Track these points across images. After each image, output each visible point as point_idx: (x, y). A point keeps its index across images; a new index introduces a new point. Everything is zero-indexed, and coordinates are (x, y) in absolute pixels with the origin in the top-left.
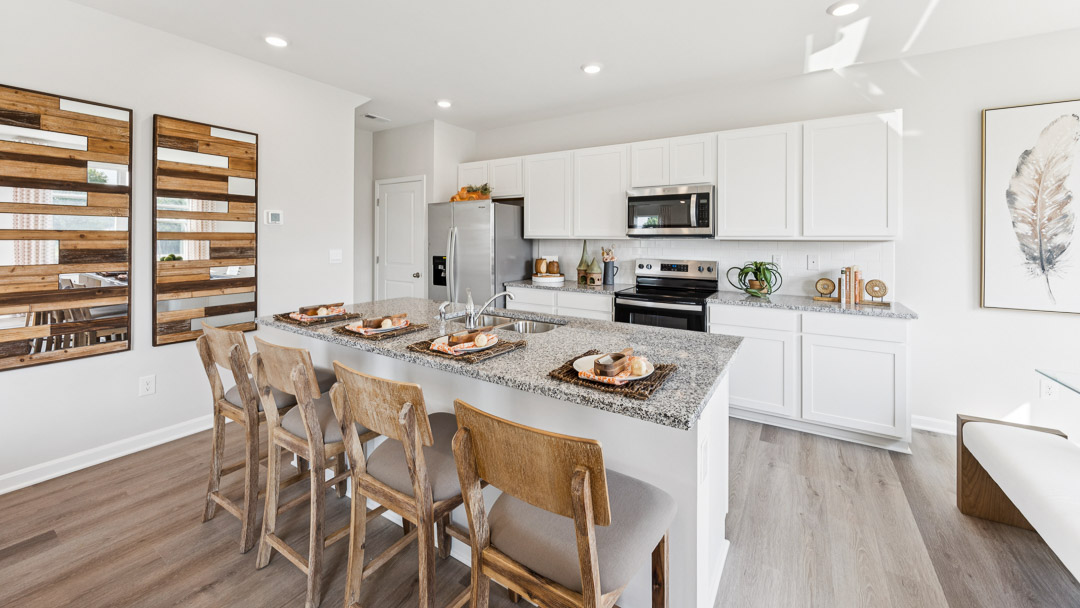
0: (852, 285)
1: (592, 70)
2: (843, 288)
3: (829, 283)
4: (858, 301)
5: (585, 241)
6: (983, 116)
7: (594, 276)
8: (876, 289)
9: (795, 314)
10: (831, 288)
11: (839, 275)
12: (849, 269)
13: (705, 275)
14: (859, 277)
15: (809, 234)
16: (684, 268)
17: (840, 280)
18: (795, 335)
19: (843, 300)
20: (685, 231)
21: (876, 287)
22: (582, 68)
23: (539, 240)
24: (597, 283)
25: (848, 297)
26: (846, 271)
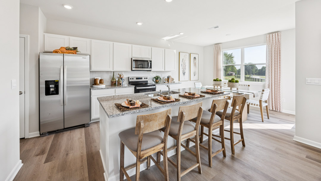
1: (139, 24)
5: (114, 72)
6: (179, 53)
10: (167, 80)
13: (146, 80)
16: (141, 78)
22: (137, 23)
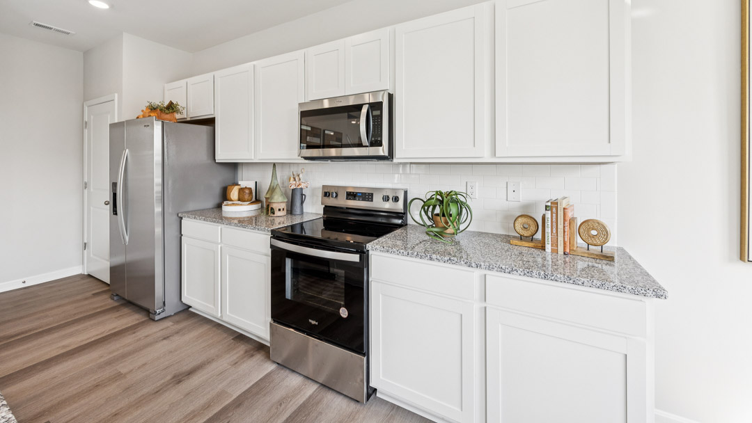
0: (560, 226)
2: (548, 230)
3: (530, 222)
4: (568, 251)
5: (274, 164)
7: (274, 206)
8: (594, 232)
9: (477, 273)
10: (533, 228)
11: (543, 211)
12: (555, 203)
13: (391, 205)
14: (570, 215)
15: (504, 154)
17: (544, 218)
18: (477, 306)
19: (548, 247)
20: (356, 152)
21: (594, 230)
23: (242, 164)
24: (277, 213)
25: (555, 244)
26: (552, 206)
